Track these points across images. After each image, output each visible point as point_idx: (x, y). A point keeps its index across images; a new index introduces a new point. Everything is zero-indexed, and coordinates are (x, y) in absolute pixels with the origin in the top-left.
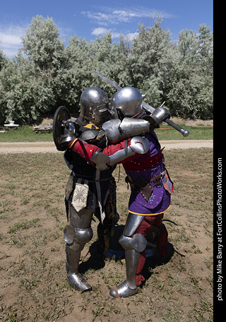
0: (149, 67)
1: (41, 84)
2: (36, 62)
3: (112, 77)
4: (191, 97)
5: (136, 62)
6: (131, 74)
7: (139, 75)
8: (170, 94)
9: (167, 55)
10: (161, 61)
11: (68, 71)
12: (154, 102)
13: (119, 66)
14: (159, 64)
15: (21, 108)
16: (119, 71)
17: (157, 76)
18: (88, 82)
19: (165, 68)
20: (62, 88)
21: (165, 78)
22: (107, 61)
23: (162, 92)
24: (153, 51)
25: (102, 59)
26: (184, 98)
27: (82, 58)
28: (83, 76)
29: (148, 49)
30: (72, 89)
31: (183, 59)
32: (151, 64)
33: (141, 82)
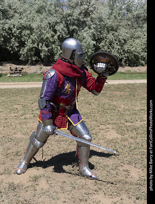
0: (82, 20)
3: (50, 28)
5: (71, 16)
6: (67, 26)
8: (102, 44)
9: (98, 11)
10: (93, 16)
11: (9, 22)
12: (88, 51)
14: (91, 18)
16: (57, 23)
17: (90, 28)
18: (28, 32)
19: (97, 21)
20: (4, 37)
21: (97, 31)
22: (44, 14)
23: (95, 42)
24: (86, 7)
25: (39, 11)
26: (113, 48)
27: (21, 10)
28: (23, 26)
29: (81, 5)
30: (13, 38)
31: (111, 14)
32: (84, 17)
33: (77, 34)
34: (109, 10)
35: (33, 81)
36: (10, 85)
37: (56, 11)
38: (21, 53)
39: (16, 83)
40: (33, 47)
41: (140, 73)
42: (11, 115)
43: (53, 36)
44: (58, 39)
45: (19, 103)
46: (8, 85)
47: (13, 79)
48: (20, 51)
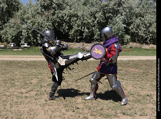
0: (116, 9)
1: (44, 20)
2: (41, 6)
4: (145, 29)
5: (108, 6)
6: (104, 14)
7: (110, 14)
8: (131, 27)
9: (129, 2)
10: (124, 6)
11: (62, 12)
12: (119, 32)
13: (96, 9)
14: (123, 8)
15: (31, 35)
16: (96, 12)
17: (122, 15)
18: (75, 19)
19: (127, 10)
20: (58, 22)
21: (127, 17)
22: (88, 6)
23: (125, 26)
25: (85, 4)
26: (140, 30)
27: (71, 4)
28: (72, 15)
30: (65, 23)
31: (140, 4)
32: (118, 7)
33: (111, 19)
37: (97, 3)
38: (70, 33)
40: (78, 30)
43: (93, 21)
44: (97, 23)
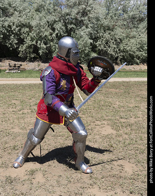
0: (80, 19)
3: (49, 26)
5: (69, 15)
6: (66, 26)
7: (72, 26)
8: (98, 43)
9: (95, 11)
10: (91, 15)
11: (9, 19)
12: (85, 50)
14: (89, 18)
16: (55, 22)
17: (87, 27)
18: (27, 29)
19: (94, 21)
20: (4, 34)
21: (94, 30)
22: (43, 13)
23: (92, 41)
24: (84, 7)
25: (38, 10)
26: (109, 47)
27: (21, 9)
28: (23, 24)
29: (79, 4)
30: (13, 35)
31: (108, 14)
32: (82, 17)
33: (74, 32)
34: (105, 10)
35: (31, 77)
36: (9, 80)
37: (55, 10)
38: (19, 49)
39: (15, 79)
40: (32, 45)
41: (134, 72)
42: (9, 110)
43: (51, 34)
44: (56, 37)
45: (17, 99)
46: (6, 80)
47: (11, 74)
48: (19, 48)
